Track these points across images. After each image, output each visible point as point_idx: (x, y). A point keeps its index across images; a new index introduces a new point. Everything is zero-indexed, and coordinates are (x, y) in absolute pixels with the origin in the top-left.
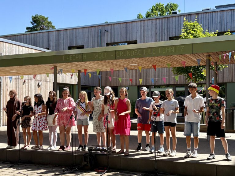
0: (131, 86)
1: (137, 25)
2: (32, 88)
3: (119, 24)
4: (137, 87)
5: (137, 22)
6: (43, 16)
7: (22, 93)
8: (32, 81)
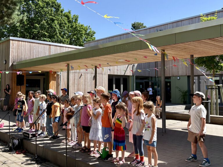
0: (182, 76)
1: (186, 23)
2: (89, 79)
3: (171, 24)
4: (187, 77)
5: (186, 21)
6: (139, 22)
7: (79, 83)
8: (89, 74)
